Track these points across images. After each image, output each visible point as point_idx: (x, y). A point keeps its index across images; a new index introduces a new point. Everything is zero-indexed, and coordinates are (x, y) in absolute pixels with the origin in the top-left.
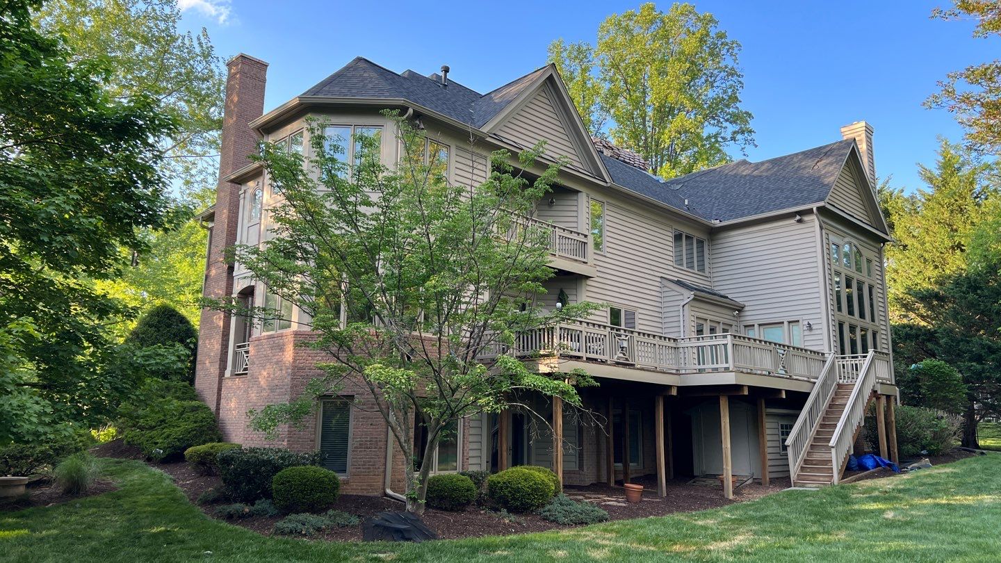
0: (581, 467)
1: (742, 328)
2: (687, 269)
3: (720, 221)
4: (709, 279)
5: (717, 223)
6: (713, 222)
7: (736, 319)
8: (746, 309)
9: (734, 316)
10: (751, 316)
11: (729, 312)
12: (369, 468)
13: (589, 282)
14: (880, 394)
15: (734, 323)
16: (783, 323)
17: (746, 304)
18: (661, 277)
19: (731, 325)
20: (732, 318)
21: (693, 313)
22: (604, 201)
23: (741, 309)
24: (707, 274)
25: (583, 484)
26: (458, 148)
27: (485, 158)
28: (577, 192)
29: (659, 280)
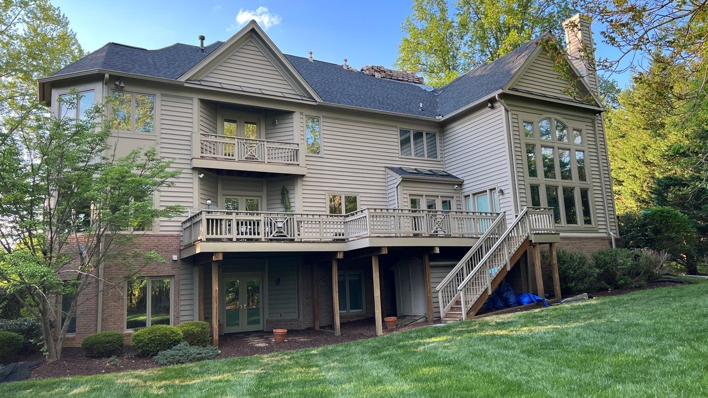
0: (299, 316)
1: (463, 198)
2: (416, 158)
3: (443, 116)
4: (441, 163)
5: (440, 118)
6: (437, 118)
7: (458, 192)
8: (465, 183)
9: (455, 190)
10: (468, 189)
11: (450, 187)
12: (86, 329)
13: (305, 179)
14: (535, 243)
15: (455, 195)
16: (486, 191)
17: (465, 179)
18: (385, 167)
19: (453, 197)
20: (454, 191)
21: (405, 192)
22: (319, 116)
23: (461, 184)
24: (439, 159)
25: (300, 328)
26: (162, 95)
27: (191, 99)
28: (292, 113)
29: (384, 169)
